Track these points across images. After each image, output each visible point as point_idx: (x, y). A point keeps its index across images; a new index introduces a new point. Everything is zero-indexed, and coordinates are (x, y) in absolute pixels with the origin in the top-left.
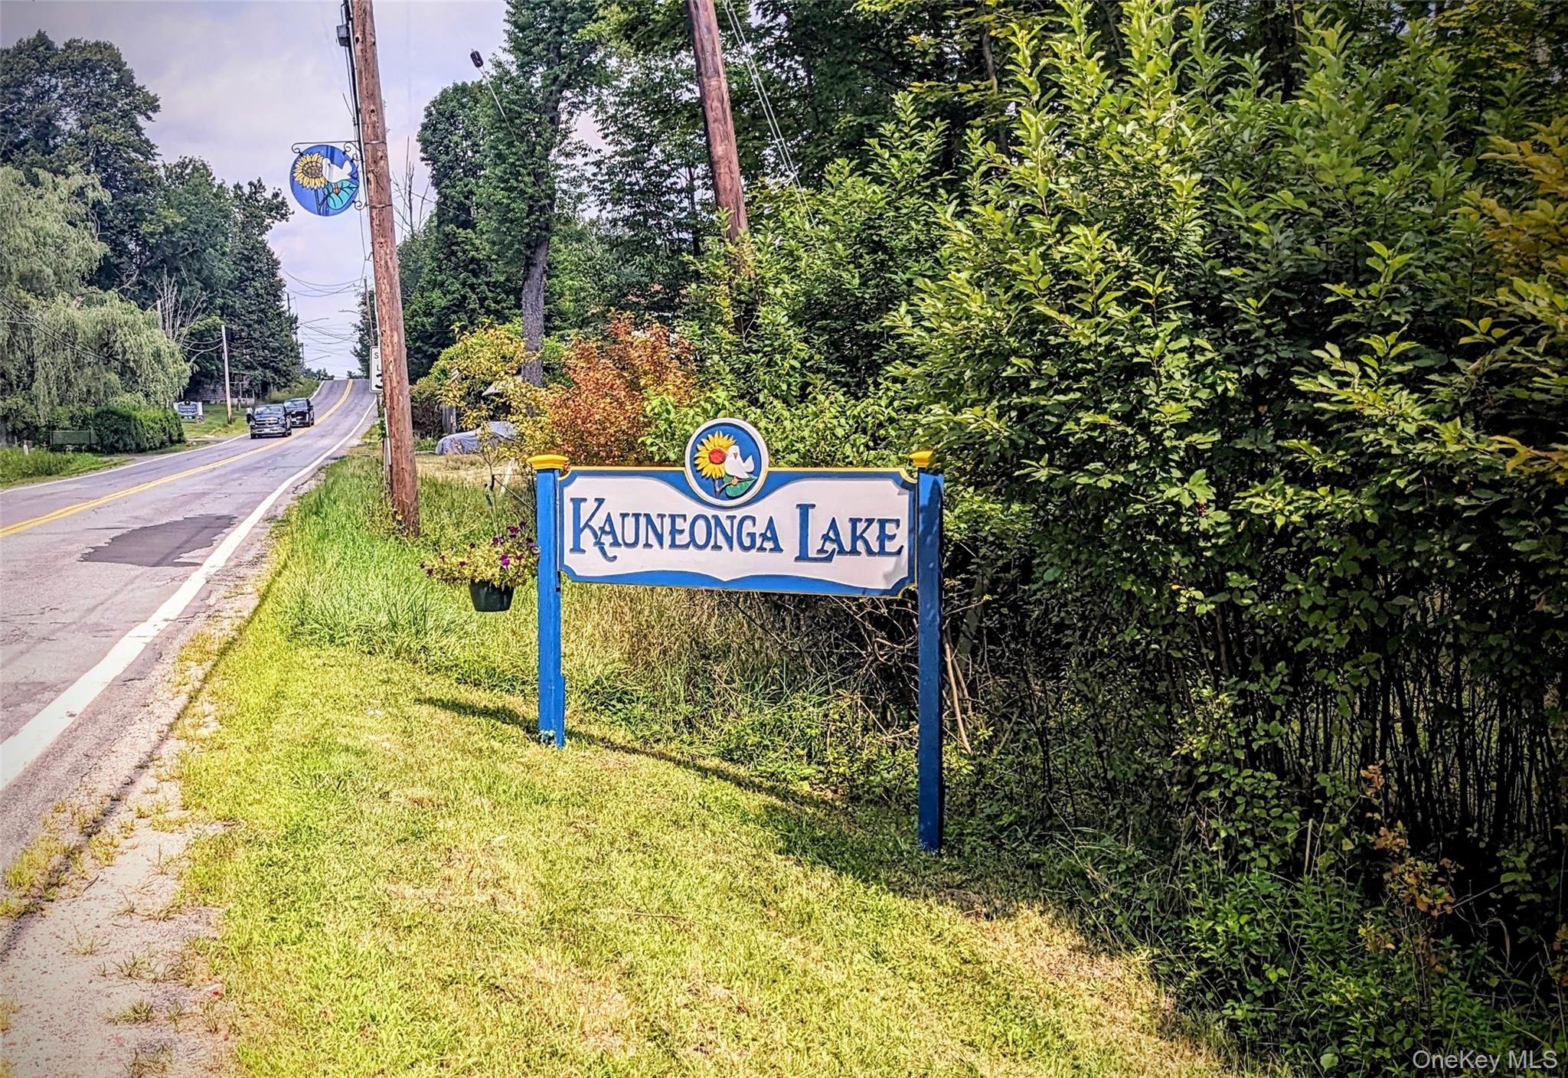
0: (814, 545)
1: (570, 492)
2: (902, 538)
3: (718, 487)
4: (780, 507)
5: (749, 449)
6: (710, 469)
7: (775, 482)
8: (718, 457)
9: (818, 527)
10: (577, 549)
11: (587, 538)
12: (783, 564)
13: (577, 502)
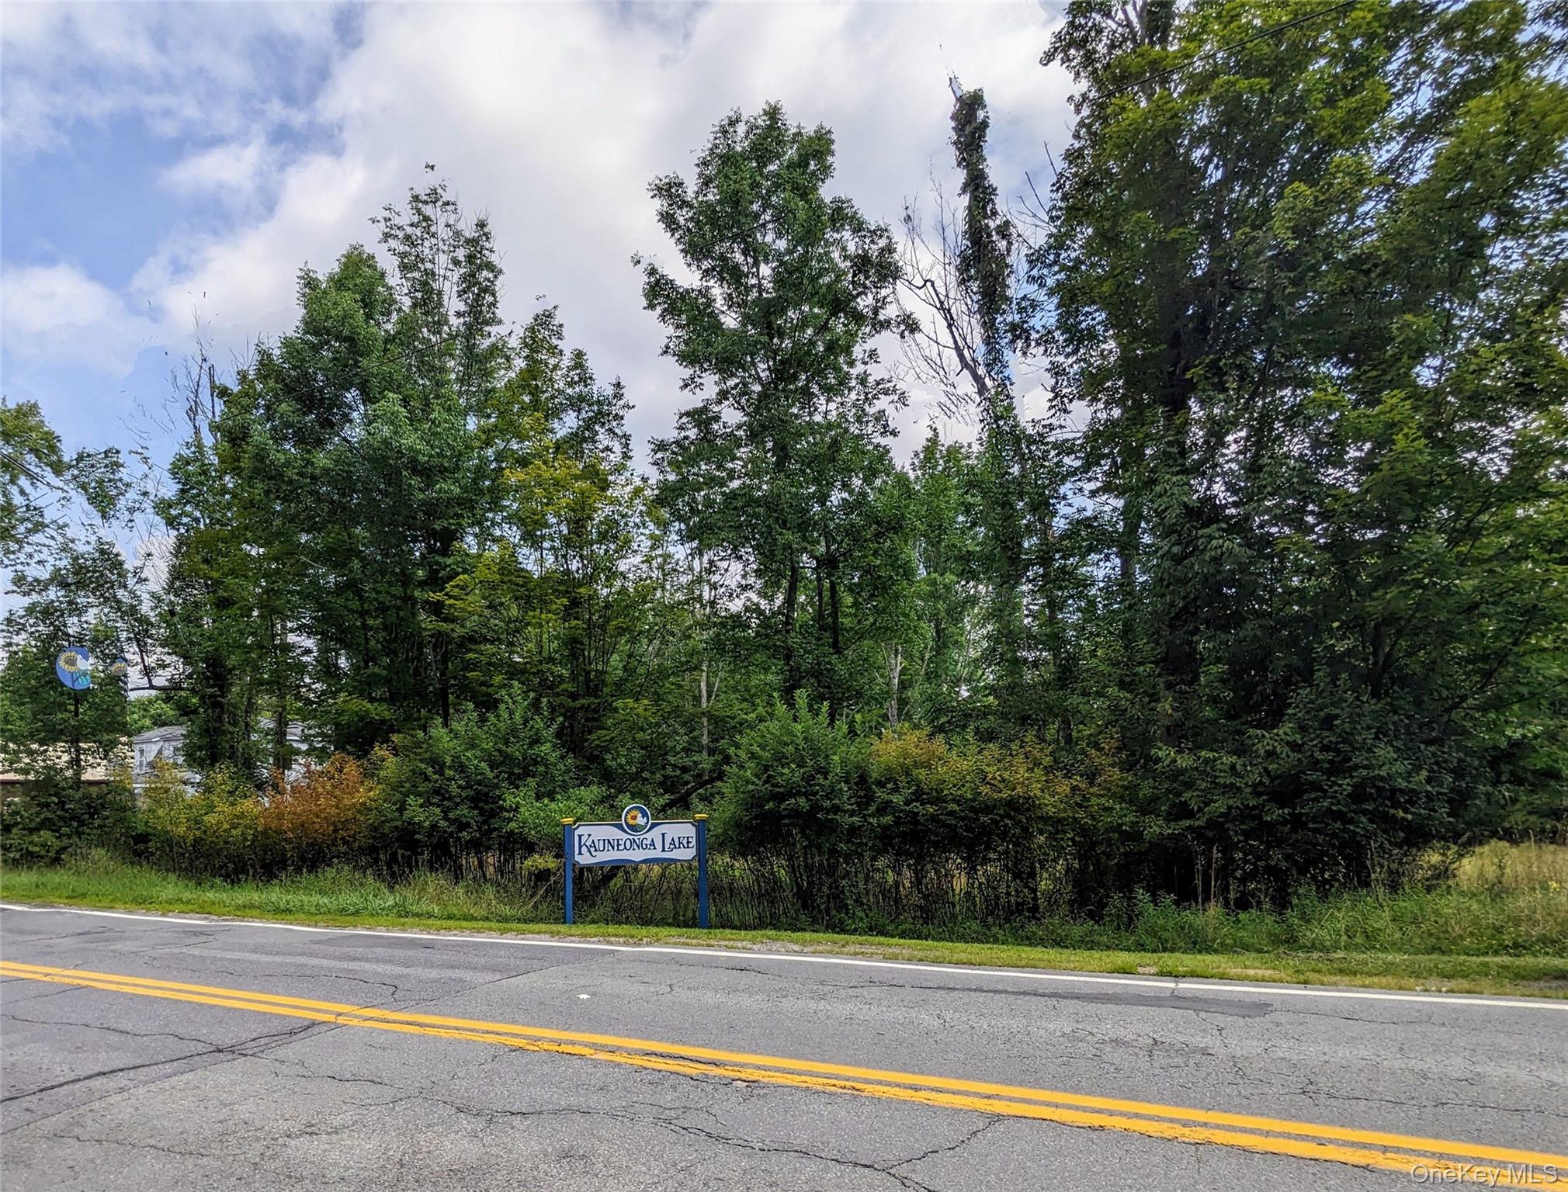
0: (667, 846)
1: (577, 832)
2: (693, 843)
3: (634, 828)
4: (655, 834)
5: (644, 815)
6: (631, 822)
7: (653, 826)
8: (634, 818)
9: (668, 841)
10: (580, 853)
11: (584, 849)
12: (657, 854)
13: (580, 836)
